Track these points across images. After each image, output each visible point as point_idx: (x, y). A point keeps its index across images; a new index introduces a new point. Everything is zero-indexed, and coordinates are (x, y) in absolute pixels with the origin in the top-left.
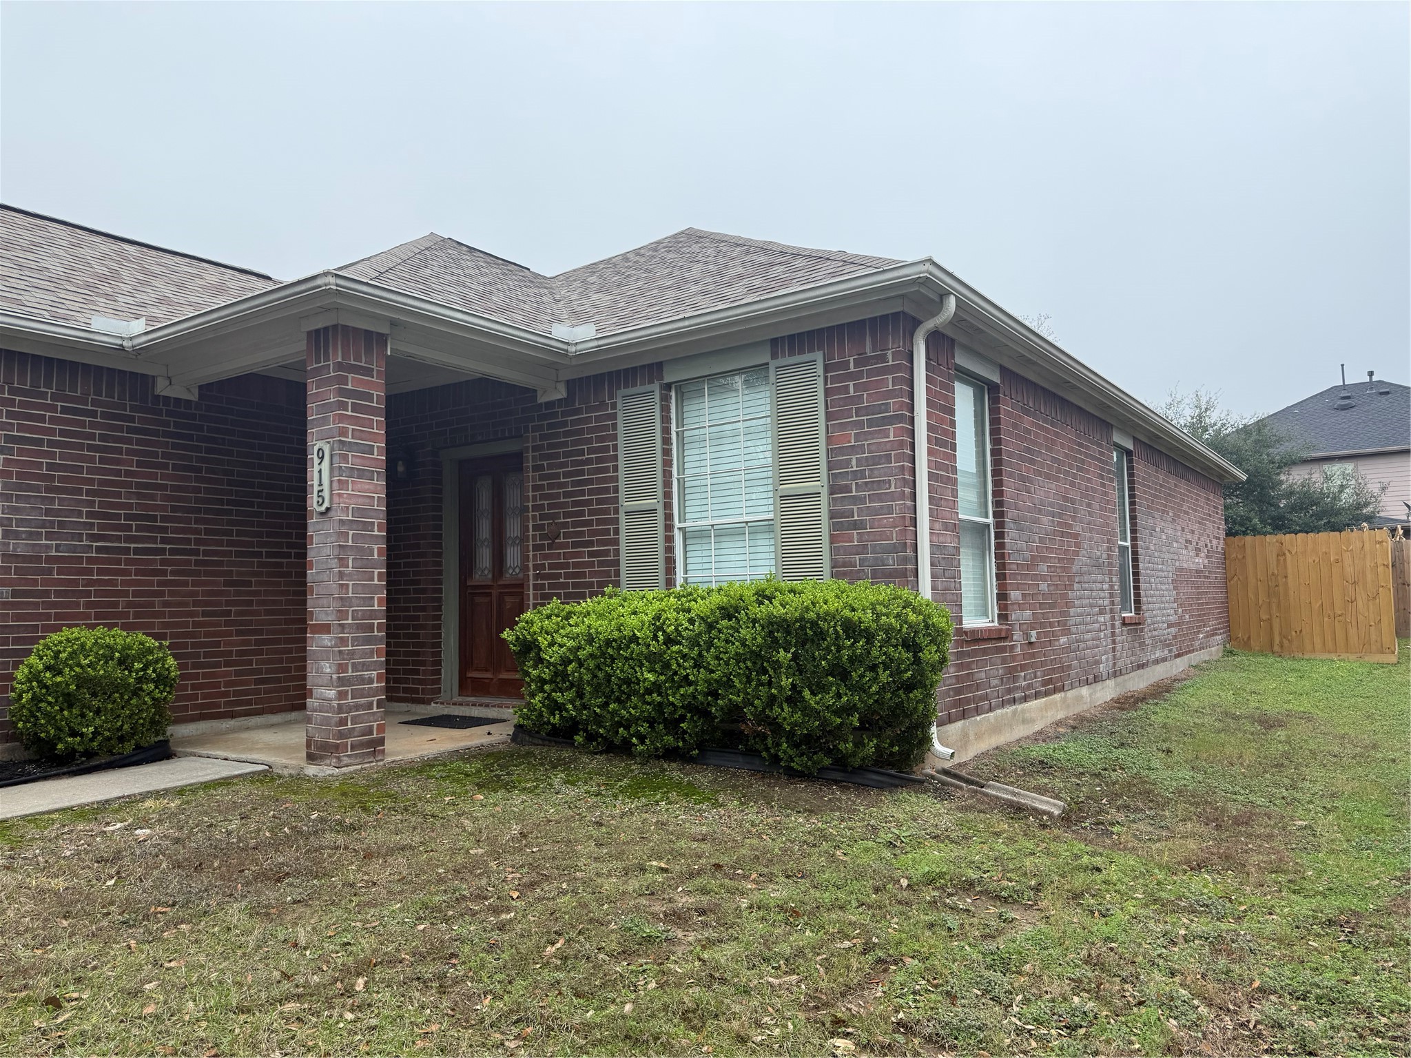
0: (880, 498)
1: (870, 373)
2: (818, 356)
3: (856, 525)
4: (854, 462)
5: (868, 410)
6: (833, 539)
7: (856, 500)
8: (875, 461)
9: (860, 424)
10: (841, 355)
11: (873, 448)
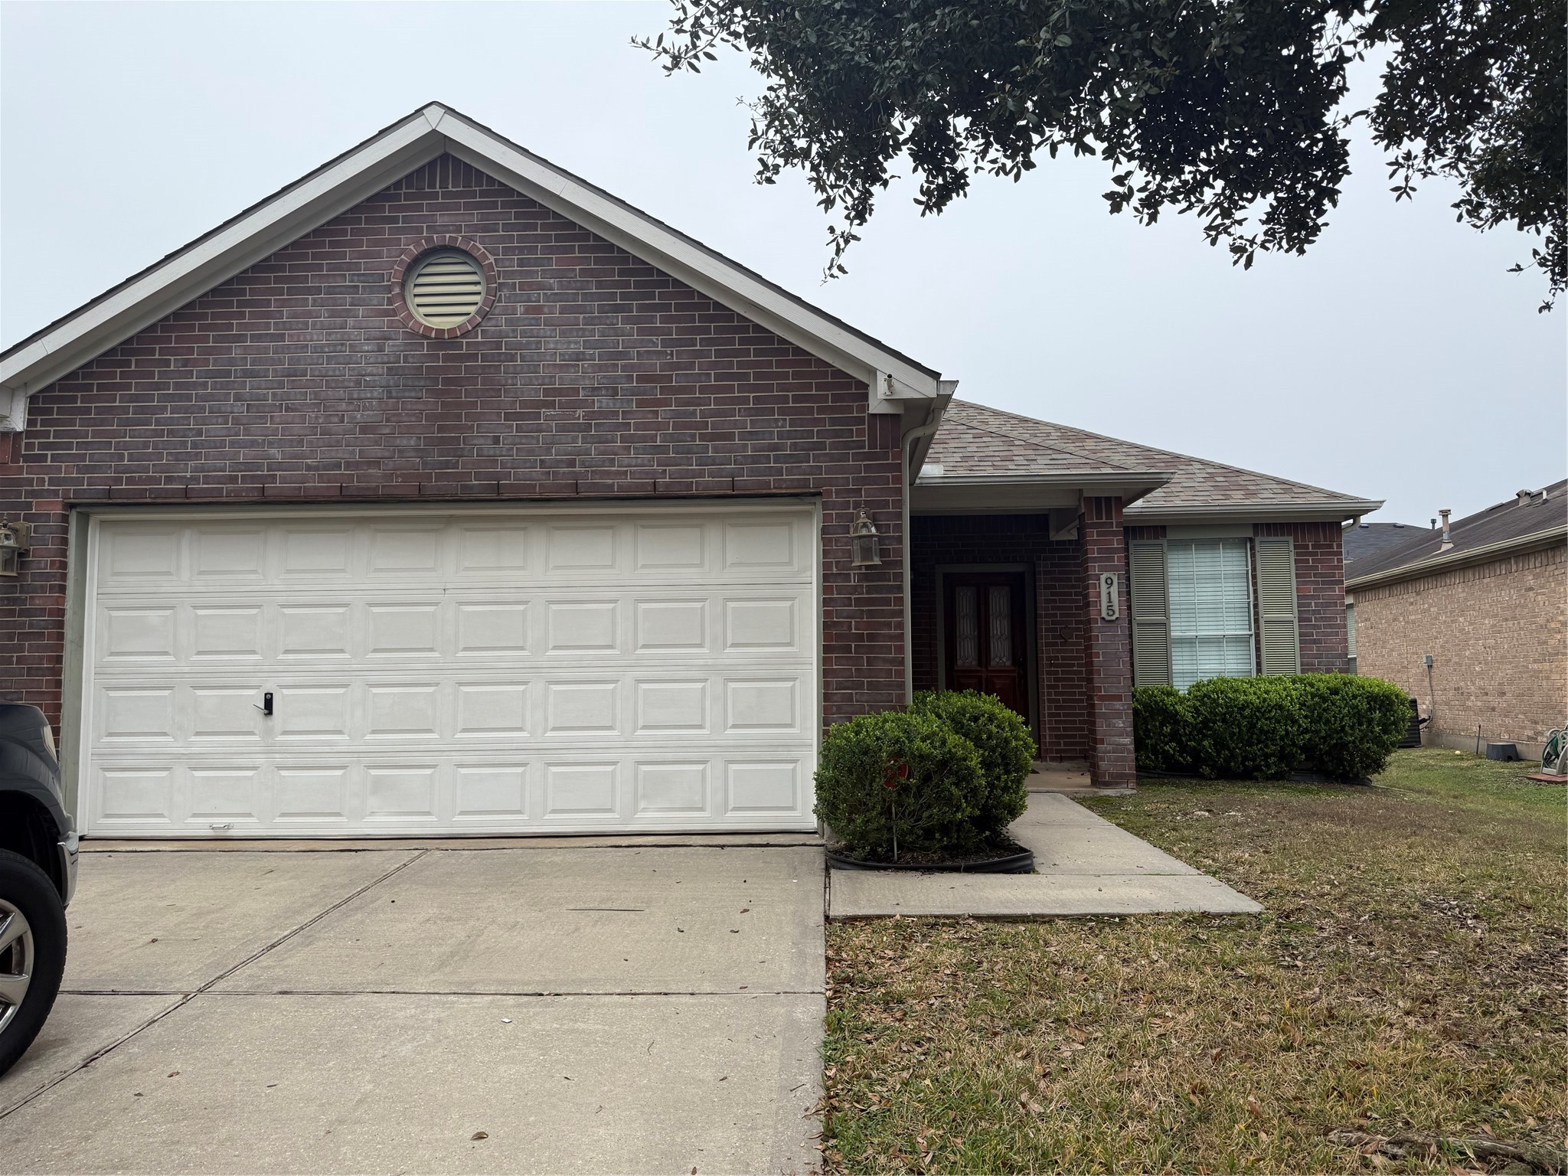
0: (1330, 626)
1: (1322, 554)
2: (1291, 539)
3: (1315, 642)
4: (1313, 605)
5: (1322, 575)
6: (1301, 649)
7: (1315, 627)
8: (1328, 605)
9: (1317, 583)
10: (1303, 539)
11: (1325, 597)
